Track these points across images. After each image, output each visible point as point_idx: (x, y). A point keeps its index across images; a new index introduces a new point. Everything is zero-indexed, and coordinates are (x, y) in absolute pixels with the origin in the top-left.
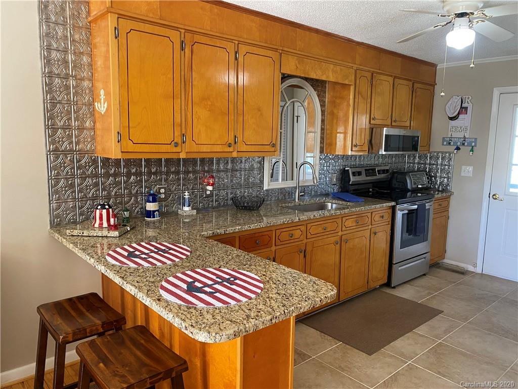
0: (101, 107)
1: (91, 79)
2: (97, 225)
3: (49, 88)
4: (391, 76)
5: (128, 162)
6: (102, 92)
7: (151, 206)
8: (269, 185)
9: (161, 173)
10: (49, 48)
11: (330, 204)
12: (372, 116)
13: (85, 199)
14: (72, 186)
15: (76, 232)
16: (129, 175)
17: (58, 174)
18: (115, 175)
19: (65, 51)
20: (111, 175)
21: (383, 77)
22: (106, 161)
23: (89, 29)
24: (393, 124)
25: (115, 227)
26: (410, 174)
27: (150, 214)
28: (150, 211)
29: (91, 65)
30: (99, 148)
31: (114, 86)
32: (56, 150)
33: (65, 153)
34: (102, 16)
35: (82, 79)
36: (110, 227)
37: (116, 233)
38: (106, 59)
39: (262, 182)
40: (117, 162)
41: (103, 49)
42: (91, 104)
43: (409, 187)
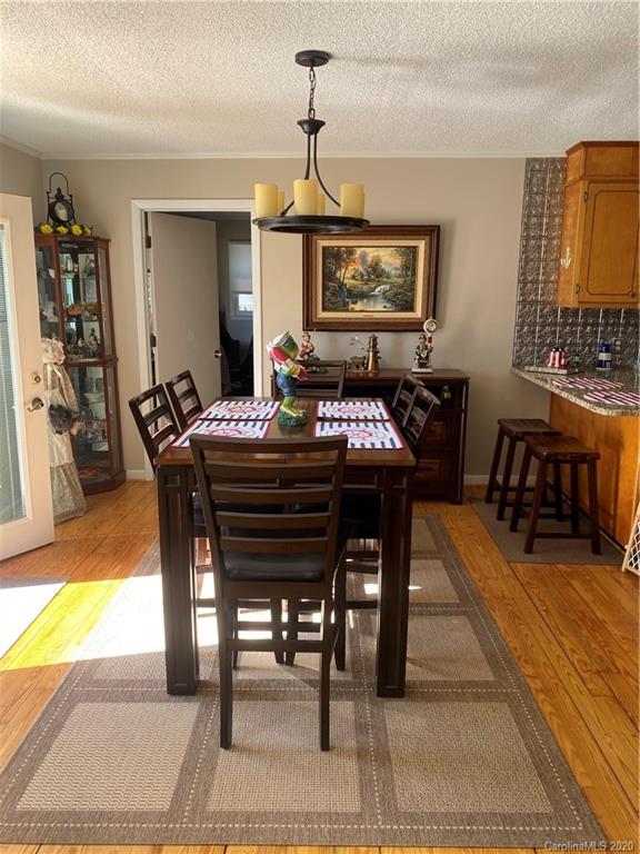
0: (566, 262)
1: (560, 238)
3: (525, 249)
5: (587, 313)
6: (568, 249)
7: (603, 356)
9: (619, 325)
10: (529, 216)
13: (542, 344)
14: (534, 332)
15: (532, 369)
16: (585, 325)
17: (524, 321)
18: (572, 325)
19: (541, 216)
20: (568, 325)
22: (565, 311)
23: (563, 193)
25: (565, 367)
27: (601, 364)
28: (602, 361)
29: (561, 225)
30: (560, 299)
31: (578, 243)
32: (524, 301)
33: (532, 303)
34: (575, 182)
35: (553, 239)
36: (561, 367)
37: (565, 372)
38: (575, 220)
41: (574, 209)
42: (558, 260)
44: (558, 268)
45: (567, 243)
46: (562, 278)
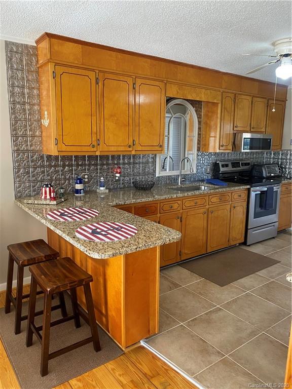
0: (45, 122)
1: (39, 105)
2: (43, 197)
3: (13, 111)
4: (250, 96)
5: (64, 158)
6: (46, 113)
7: (78, 187)
8: (159, 173)
9: (85, 165)
10: (13, 86)
11: (203, 187)
12: (235, 125)
13: (36, 181)
14: (28, 173)
15: (30, 202)
16: (64, 166)
17: (19, 165)
18: (55, 166)
19: (23, 87)
20: (52, 166)
21: (243, 97)
22: (49, 157)
23: (37, 72)
24: (252, 130)
25: (54, 199)
26: (265, 166)
27: (78, 191)
28: (78, 190)
29: (39, 95)
30: (45, 149)
31: (53, 109)
32: (18, 150)
33: (24, 152)
34: (45, 64)
35: (34, 105)
36: (52, 199)
37: (55, 202)
38: (48, 91)
39: (155, 171)
40: (56, 158)
41: (46, 85)
42: (39, 121)
43: (264, 175)
44: (41, 126)
45: (45, 108)
46: (44, 134)
